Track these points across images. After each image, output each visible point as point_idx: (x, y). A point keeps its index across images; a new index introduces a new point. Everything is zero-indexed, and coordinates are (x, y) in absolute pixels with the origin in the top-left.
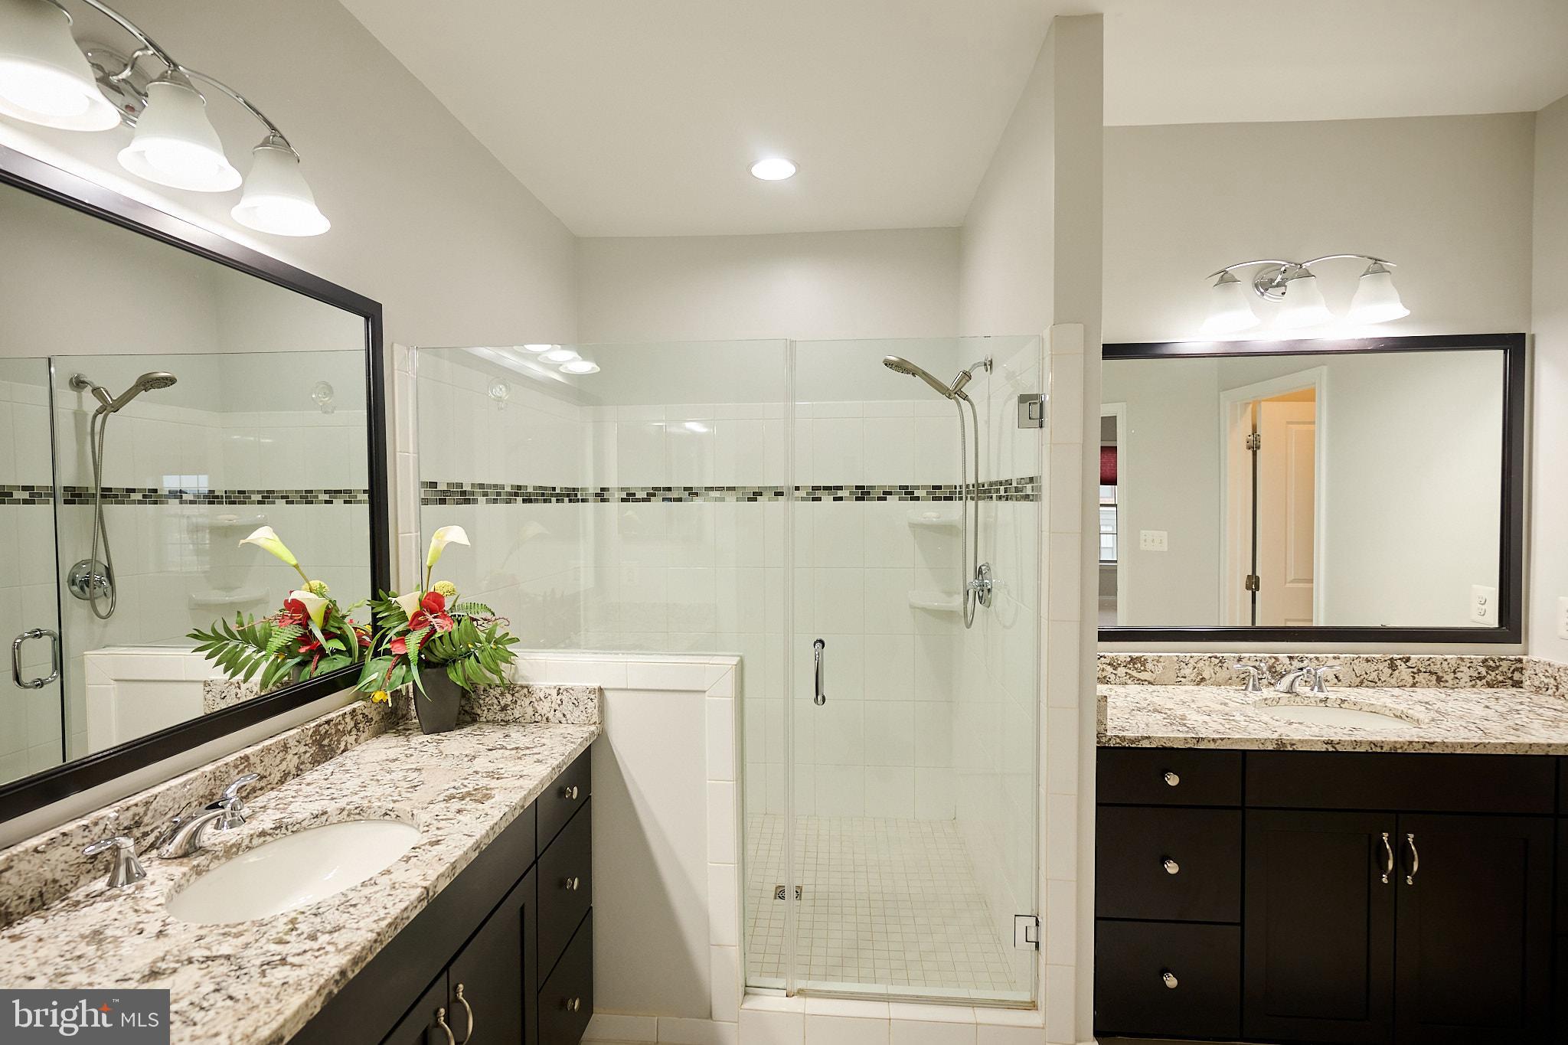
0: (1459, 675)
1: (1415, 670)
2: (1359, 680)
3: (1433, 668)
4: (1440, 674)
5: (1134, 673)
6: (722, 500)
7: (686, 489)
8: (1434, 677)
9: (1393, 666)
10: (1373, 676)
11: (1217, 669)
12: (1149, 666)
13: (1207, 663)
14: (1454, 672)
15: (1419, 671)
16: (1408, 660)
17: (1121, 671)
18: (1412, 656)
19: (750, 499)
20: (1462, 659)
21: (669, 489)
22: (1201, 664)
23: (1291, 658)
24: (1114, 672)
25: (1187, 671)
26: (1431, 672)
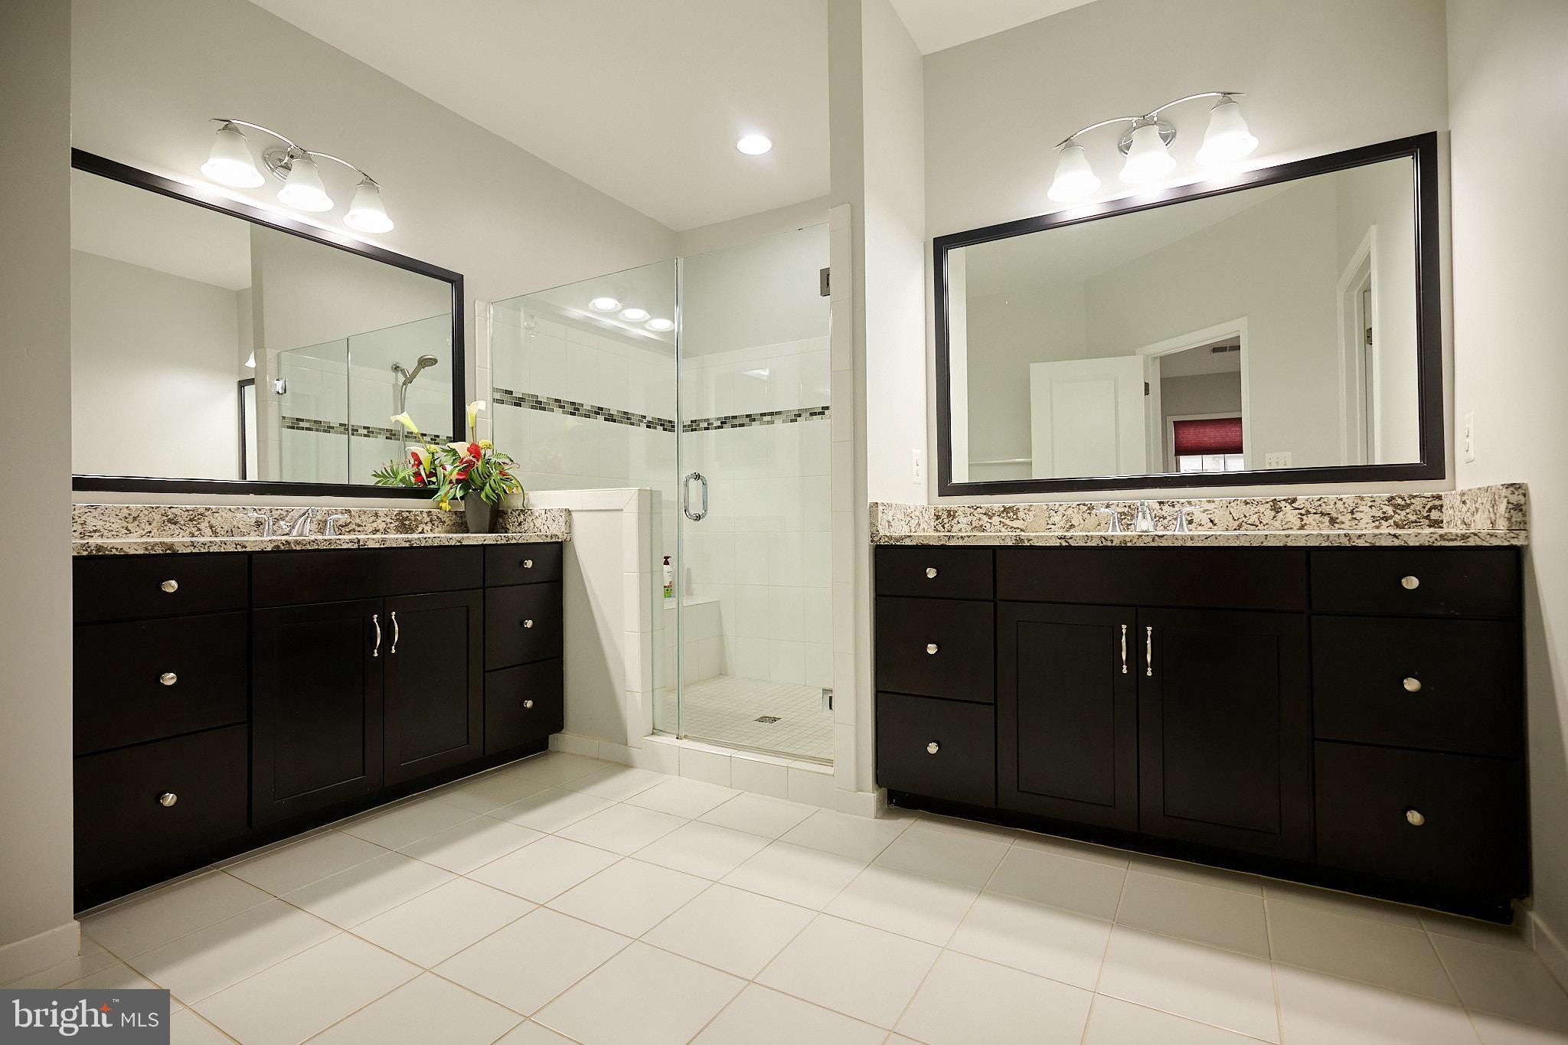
0: (1357, 515)
1: (1303, 511)
2: (1237, 523)
3: (1325, 509)
4: (1334, 515)
5: (1008, 522)
6: (772, 422)
7: (747, 416)
8: (1327, 519)
9: (1276, 508)
10: (1254, 519)
11: (1086, 515)
12: (1021, 515)
13: (1076, 510)
14: (1352, 512)
15: (1308, 512)
16: (1294, 500)
17: (996, 520)
18: (1298, 497)
19: (792, 421)
20: (1362, 499)
21: (734, 417)
22: (1070, 511)
23: (1161, 503)
24: (990, 521)
25: (1056, 518)
26: (1322, 514)
